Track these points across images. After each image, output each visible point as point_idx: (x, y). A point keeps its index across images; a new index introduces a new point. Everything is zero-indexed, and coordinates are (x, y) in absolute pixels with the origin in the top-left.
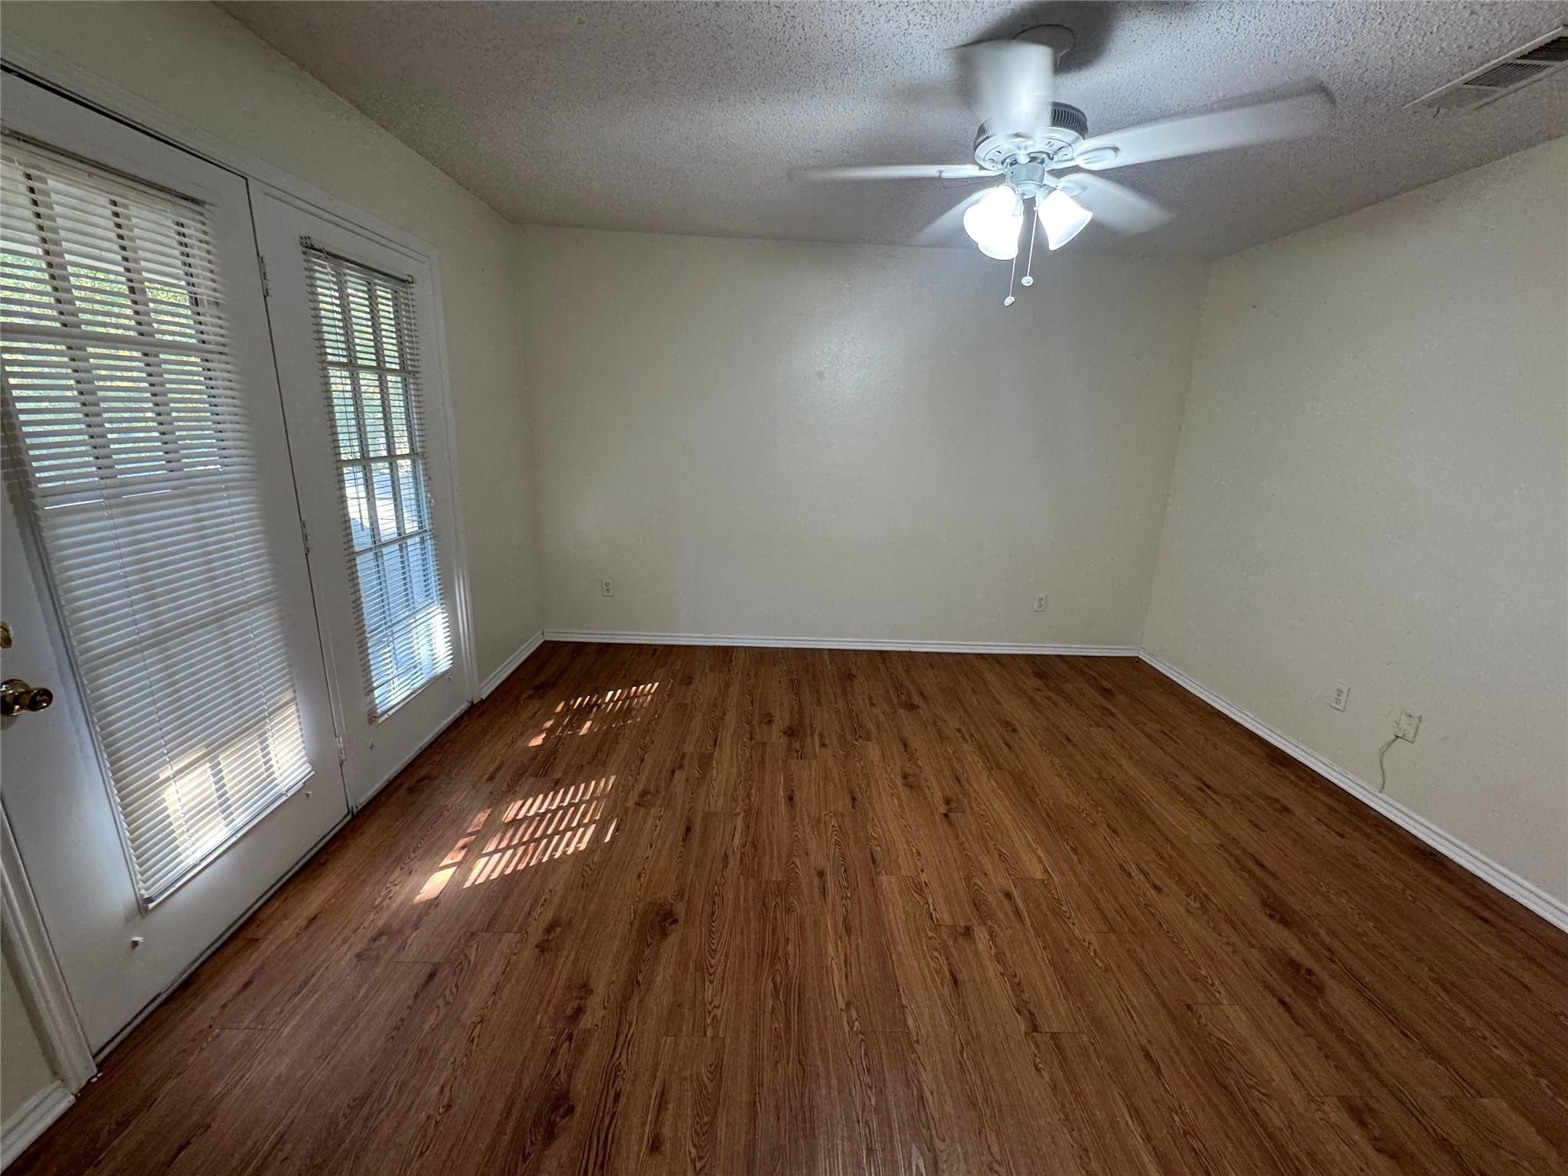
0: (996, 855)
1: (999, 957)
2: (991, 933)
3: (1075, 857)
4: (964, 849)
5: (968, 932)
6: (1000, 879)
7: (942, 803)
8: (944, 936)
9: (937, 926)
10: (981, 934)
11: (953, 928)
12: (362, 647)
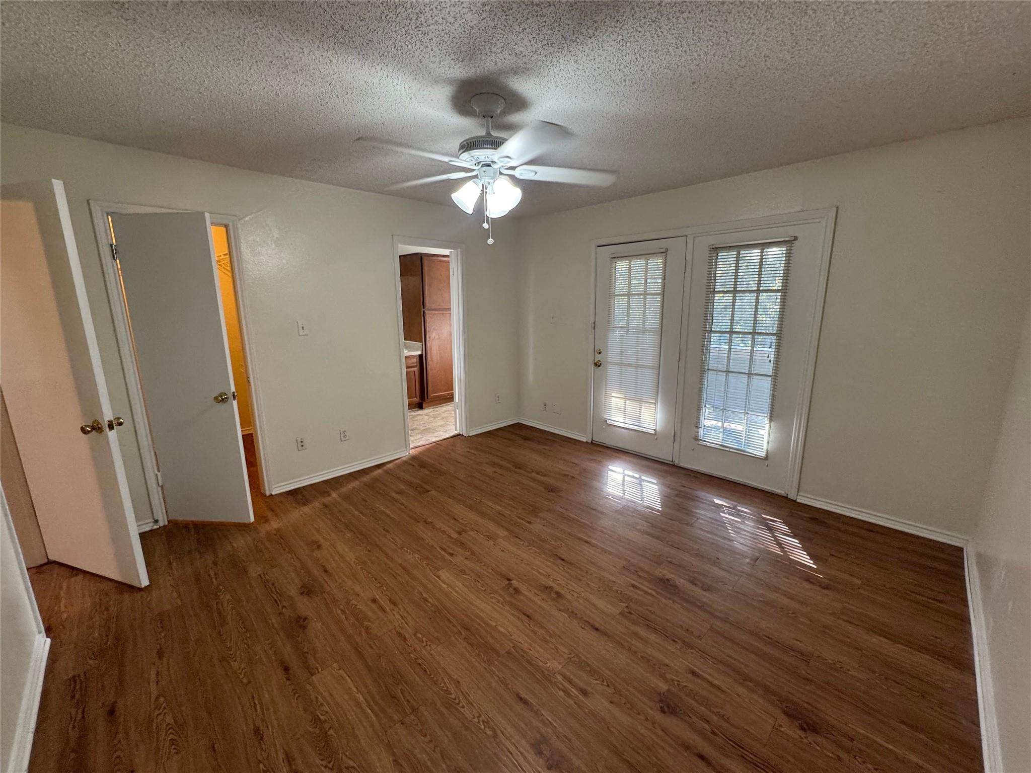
0: (467, 571)
1: (444, 532)
2: (452, 538)
3: (425, 595)
4: (484, 565)
5: (459, 533)
6: (459, 560)
7: (518, 587)
8: (467, 528)
9: (472, 529)
10: (455, 536)
11: (465, 531)
12: (699, 409)
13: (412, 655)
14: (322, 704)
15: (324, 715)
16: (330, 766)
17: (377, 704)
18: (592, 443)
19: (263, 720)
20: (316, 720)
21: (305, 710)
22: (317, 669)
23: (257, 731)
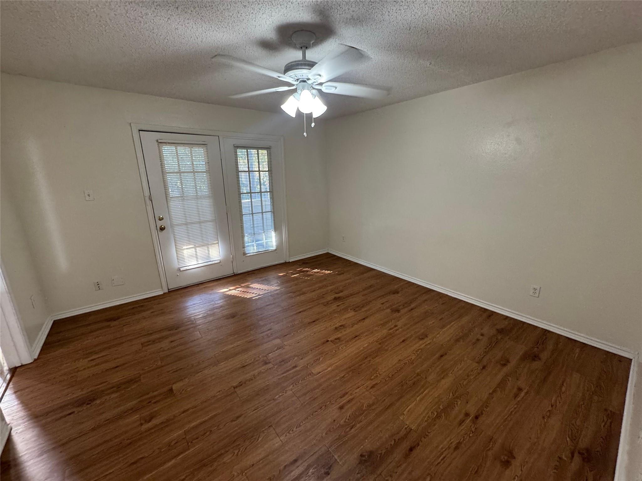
12: (243, 237)
13: (387, 379)
14: (428, 417)
15: (434, 414)
16: (456, 402)
17: (420, 390)
18: (169, 292)
19: (449, 448)
20: (438, 417)
21: (434, 425)
22: (406, 428)
23: (456, 448)
